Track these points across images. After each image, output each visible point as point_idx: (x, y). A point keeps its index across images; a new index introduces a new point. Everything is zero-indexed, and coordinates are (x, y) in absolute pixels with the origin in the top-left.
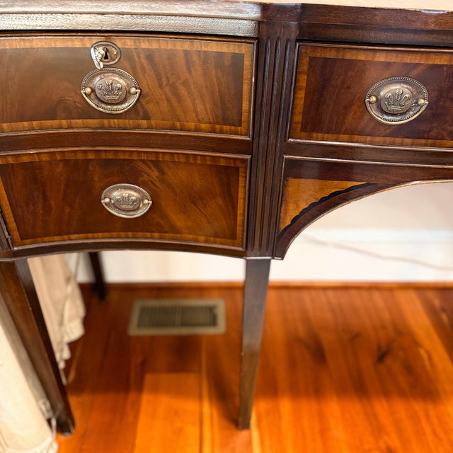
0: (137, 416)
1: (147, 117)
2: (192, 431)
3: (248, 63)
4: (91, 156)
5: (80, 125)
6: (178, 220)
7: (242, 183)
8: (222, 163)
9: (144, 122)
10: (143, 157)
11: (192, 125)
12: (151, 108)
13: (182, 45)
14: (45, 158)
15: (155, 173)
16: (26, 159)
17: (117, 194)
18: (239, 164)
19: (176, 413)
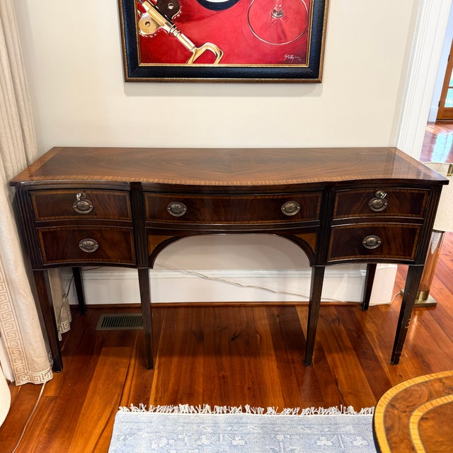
0: (96, 364)
1: (96, 215)
2: (123, 371)
3: (128, 198)
4: (76, 229)
5: (72, 218)
6: (109, 253)
7: (132, 237)
8: (124, 230)
9: (95, 217)
10: (95, 229)
11: (112, 217)
12: (97, 212)
13: (107, 193)
14: (59, 229)
15: (99, 234)
16: (52, 230)
17: (85, 243)
18: (129, 231)
19: (117, 363)
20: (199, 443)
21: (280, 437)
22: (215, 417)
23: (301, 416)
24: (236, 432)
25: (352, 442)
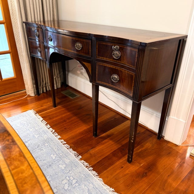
21: (46, 144)
22: (44, 127)
23: (63, 145)
24: (40, 134)
25: (60, 164)
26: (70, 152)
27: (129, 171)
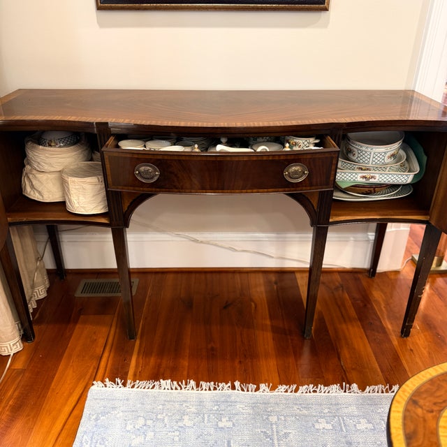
19: (95, 332)
20: (180, 424)
21: (273, 419)
22: (201, 394)
23: (297, 394)
24: (223, 412)
25: (355, 425)
26: (326, 394)
27: (425, 348)
